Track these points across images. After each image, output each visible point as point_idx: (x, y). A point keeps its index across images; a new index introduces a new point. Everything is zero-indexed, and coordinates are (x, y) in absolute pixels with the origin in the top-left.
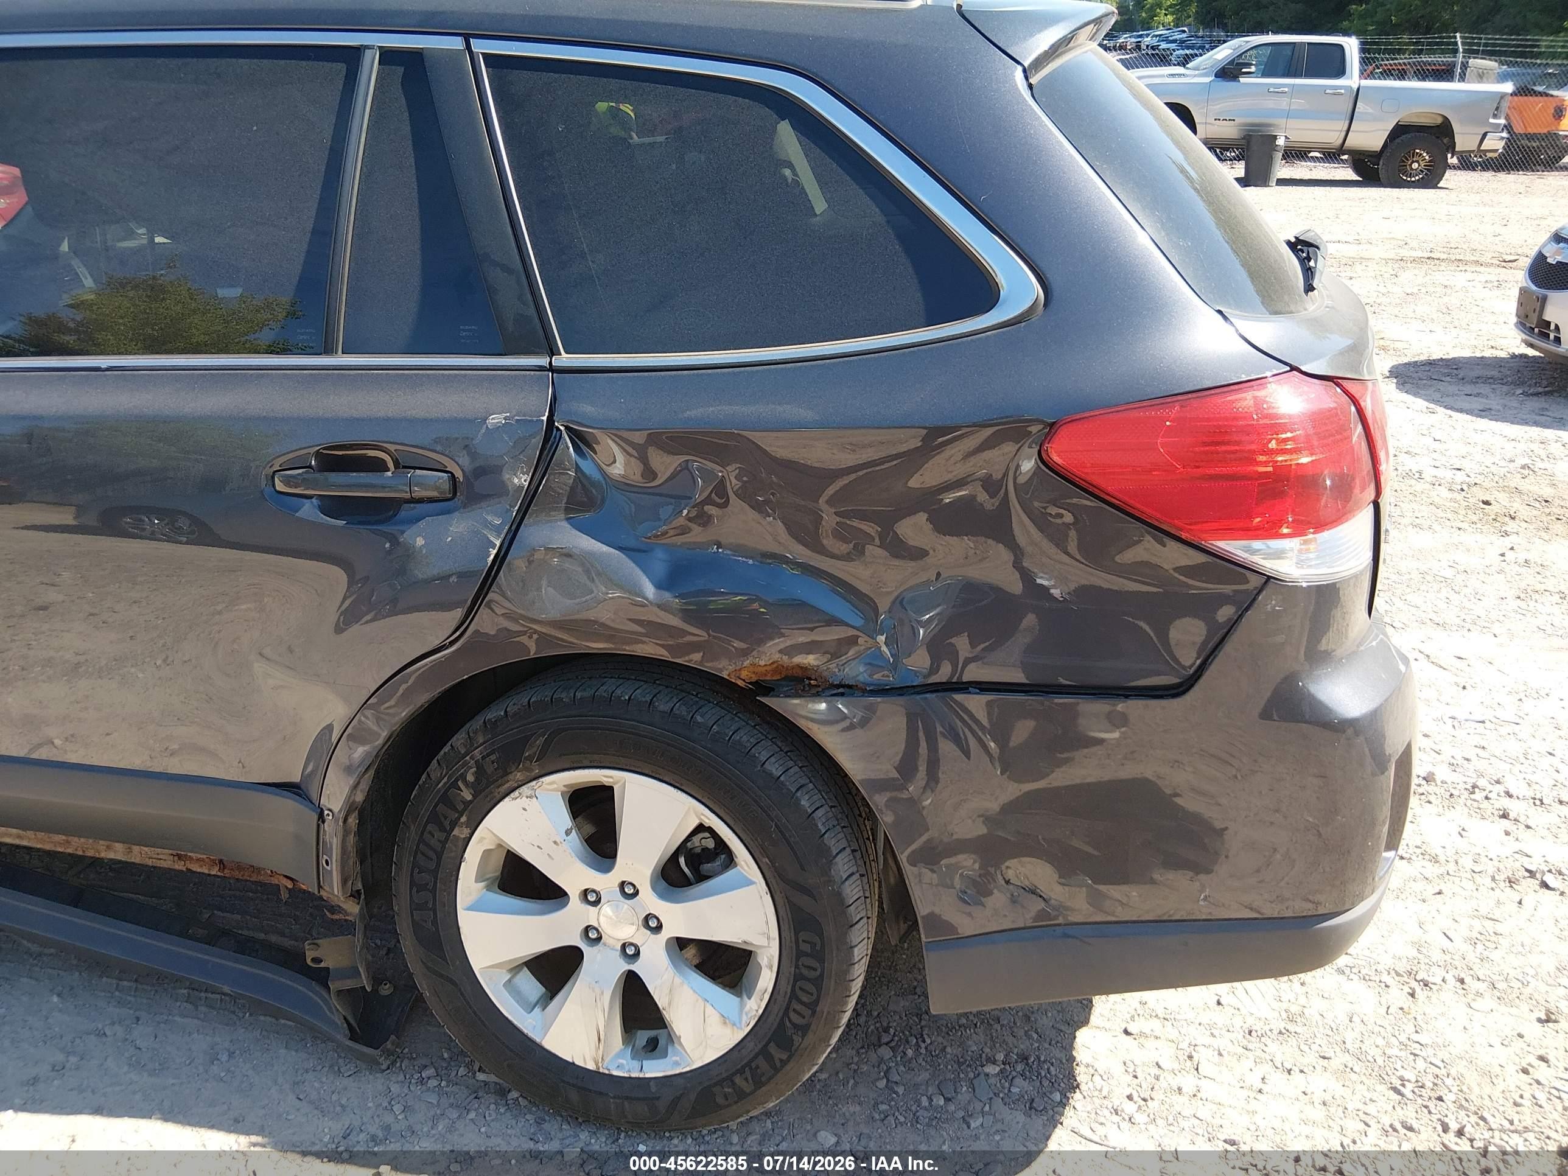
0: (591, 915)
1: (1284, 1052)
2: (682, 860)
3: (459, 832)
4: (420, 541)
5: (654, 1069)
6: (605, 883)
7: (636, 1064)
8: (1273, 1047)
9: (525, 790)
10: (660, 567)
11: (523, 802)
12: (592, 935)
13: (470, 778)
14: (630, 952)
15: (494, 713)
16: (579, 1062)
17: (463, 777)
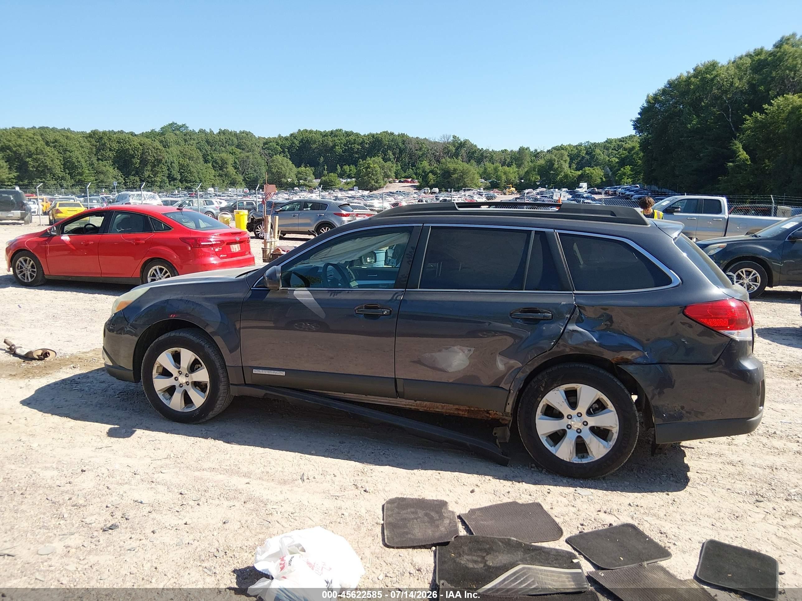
0: (569, 422)
1: (740, 477)
2: (591, 410)
3: (539, 399)
4: (544, 328)
5: (584, 461)
6: (574, 413)
7: (580, 460)
8: (736, 477)
9: (556, 389)
10: (597, 336)
11: (556, 392)
12: (569, 427)
13: (543, 385)
14: (579, 431)
15: (549, 370)
16: (565, 460)
17: (542, 385)
